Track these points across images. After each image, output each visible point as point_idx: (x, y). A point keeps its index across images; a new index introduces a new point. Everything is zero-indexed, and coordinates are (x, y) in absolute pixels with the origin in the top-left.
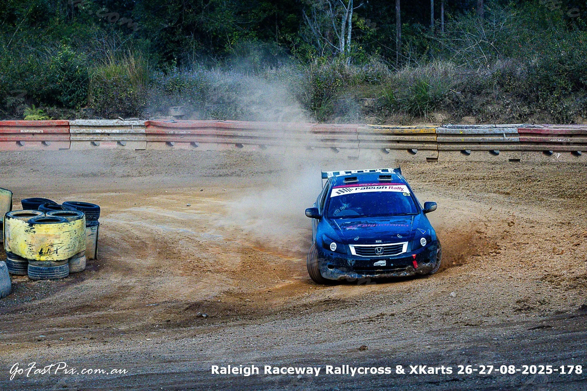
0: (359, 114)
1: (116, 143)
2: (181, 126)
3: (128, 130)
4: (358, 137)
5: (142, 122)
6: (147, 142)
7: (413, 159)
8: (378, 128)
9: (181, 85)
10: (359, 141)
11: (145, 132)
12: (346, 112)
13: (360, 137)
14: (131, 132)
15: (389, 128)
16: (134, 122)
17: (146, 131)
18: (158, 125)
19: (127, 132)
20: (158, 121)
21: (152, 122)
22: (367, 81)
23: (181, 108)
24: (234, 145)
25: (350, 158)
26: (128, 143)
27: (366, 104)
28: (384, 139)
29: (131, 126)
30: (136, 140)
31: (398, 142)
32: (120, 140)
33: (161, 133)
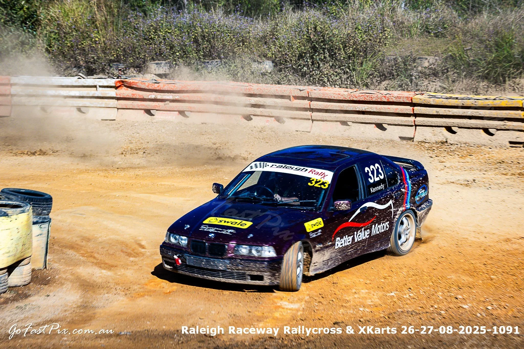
0: (416, 78)
1: (75, 110)
2: (166, 88)
3: (92, 92)
4: (413, 110)
5: (112, 82)
6: (118, 109)
7: (490, 142)
8: (442, 98)
9: (166, 32)
10: (416, 115)
11: (115, 96)
12: (398, 75)
13: (418, 110)
14: (96, 95)
15: (457, 98)
16: (100, 81)
17: (117, 95)
18: (134, 86)
19: (91, 95)
20: (134, 81)
21: (126, 82)
22: (429, 33)
23: (166, 63)
24: (240, 117)
25: (402, 138)
26: (91, 111)
27: (426, 64)
28: (451, 114)
29: (95, 86)
30: (104, 106)
31: (470, 118)
32: (80, 105)
33: (138, 97)
